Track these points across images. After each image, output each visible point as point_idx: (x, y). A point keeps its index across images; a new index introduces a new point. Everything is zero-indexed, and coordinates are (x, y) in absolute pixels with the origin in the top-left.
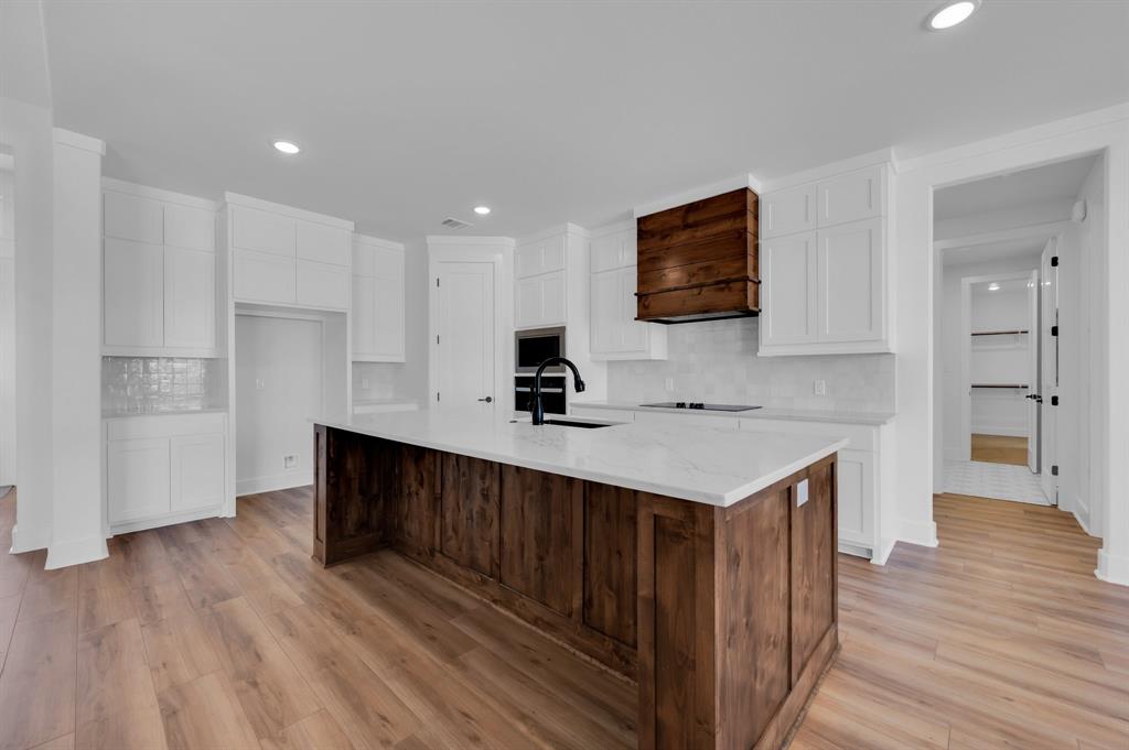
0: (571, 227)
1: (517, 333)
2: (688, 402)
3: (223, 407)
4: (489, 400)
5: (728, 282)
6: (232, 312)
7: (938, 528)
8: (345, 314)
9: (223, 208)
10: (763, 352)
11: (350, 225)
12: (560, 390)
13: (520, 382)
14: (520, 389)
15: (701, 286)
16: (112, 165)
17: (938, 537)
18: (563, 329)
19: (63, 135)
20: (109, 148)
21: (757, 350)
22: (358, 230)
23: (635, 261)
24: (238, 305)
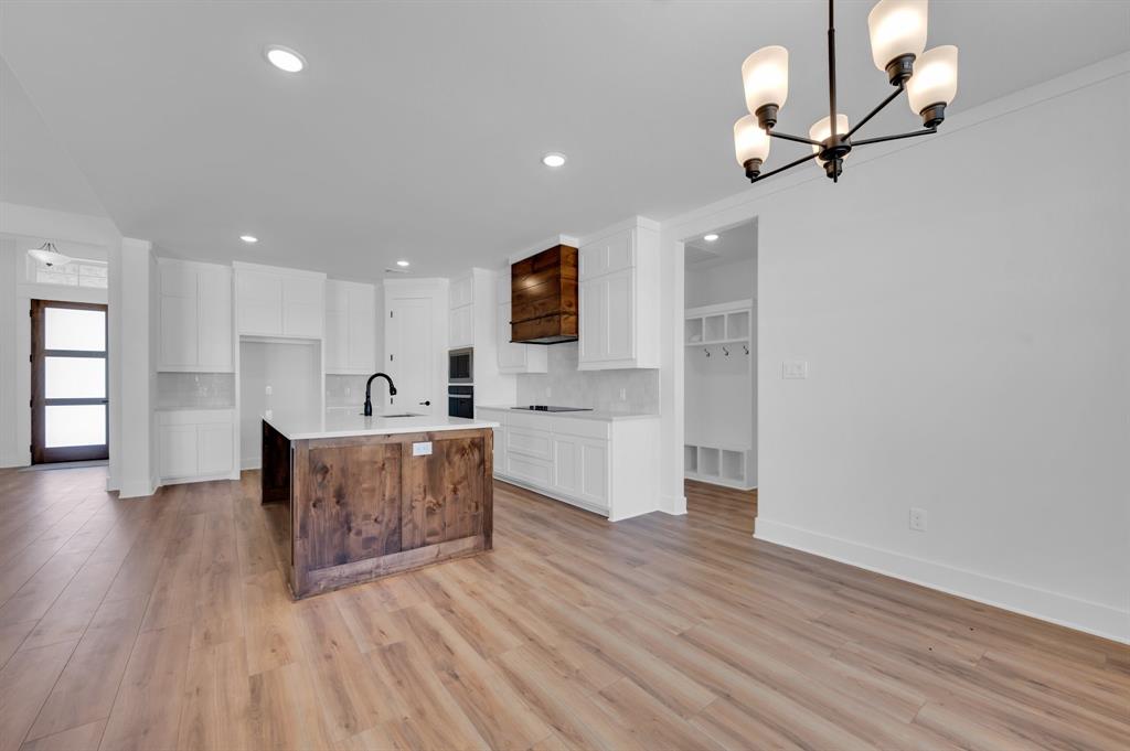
0: (477, 271)
1: (450, 352)
2: (534, 405)
3: (233, 405)
4: (428, 403)
5: (552, 315)
6: (238, 340)
7: (688, 501)
8: (320, 341)
9: (233, 271)
10: (582, 367)
11: (324, 275)
12: (469, 396)
13: (452, 390)
14: (452, 396)
15: (540, 318)
16: (157, 251)
17: (688, 509)
18: (472, 349)
19: (128, 241)
20: (154, 244)
21: (577, 366)
22: (329, 277)
23: (510, 299)
24: (241, 336)
